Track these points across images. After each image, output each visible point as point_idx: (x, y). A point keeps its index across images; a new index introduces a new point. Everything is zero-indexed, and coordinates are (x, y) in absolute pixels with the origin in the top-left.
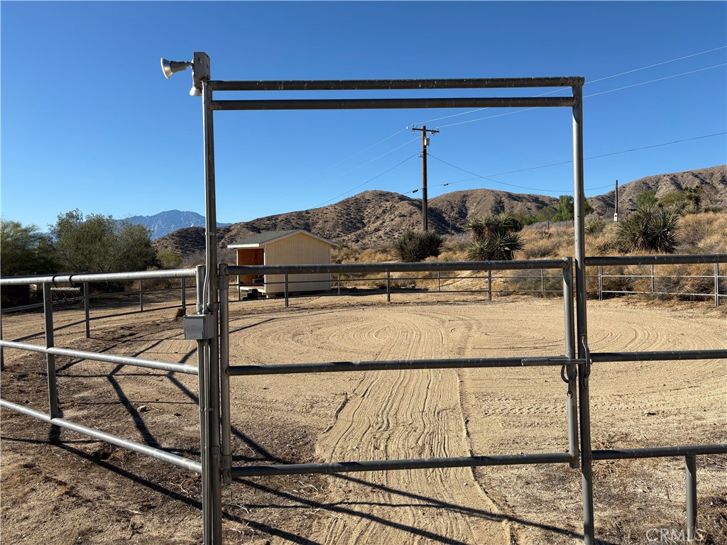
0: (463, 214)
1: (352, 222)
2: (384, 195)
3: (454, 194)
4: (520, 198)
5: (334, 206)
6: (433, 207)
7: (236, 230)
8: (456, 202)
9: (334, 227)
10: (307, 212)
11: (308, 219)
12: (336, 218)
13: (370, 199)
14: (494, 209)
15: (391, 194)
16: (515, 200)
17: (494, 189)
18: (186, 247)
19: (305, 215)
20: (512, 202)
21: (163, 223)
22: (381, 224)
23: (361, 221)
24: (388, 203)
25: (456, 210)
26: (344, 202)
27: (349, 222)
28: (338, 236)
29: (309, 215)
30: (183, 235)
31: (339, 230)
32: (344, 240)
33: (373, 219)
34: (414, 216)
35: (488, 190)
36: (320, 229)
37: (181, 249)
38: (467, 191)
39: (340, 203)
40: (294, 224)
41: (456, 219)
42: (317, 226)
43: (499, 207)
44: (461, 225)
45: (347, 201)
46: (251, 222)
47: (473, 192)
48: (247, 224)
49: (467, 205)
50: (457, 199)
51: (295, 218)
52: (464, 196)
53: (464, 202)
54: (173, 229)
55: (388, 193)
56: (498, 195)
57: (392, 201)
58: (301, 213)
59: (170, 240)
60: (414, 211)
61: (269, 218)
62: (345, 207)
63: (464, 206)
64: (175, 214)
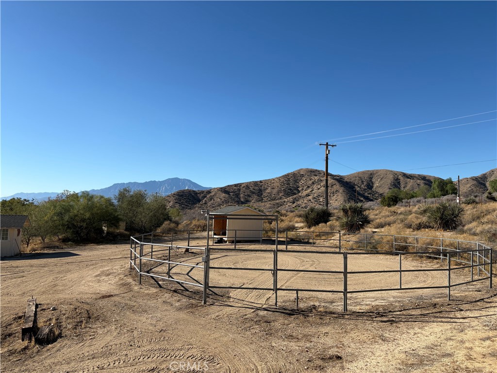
0: (370, 186)
1: (290, 189)
2: (314, 172)
3: (364, 173)
4: (411, 177)
5: (279, 179)
6: (348, 181)
7: (214, 193)
8: (365, 178)
9: (278, 193)
10: (261, 182)
11: (261, 186)
12: (280, 186)
13: (304, 174)
14: (392, 184)
15: (319, 171)
16: (408, 178)
17: (393, 170)
18: (182, 202)
19: (259, 183)
20: (406, 179)
21: (168, 186)
22: (311, 191)
23: (297, 188)
24: (316, 177)
25: (365, 183)
26: (285, 175)
27: (289, 189)
28: (281, 198)
29: (262, 184)
30: (181, 194)
31: (281, 194)
32: (284, 201)
33: (305, 188)
34: (335, 187)
35: (389, 171)
36: (269, 193)
37: (179, 203)
38: (373, 171)
39: (283, 176)
40: (251, 189)
41: (365, 190)
42: (267, 191)
43: (396, 183)
44: (368, 194)
45: (288, 175)
46: (224, 187)
47: (377, 171)
48: (221, 188)
49: (373, 180)
50: (366, 176)
51: (253, 185)
52: (371, 174)
53: (371, 178)
54: (175, 190)
55: (317, 170)
56: (396, 174)
57: (319, 176)
58: (256, 182)
59: (172, 197)
60: (334, 183)
61: (236, 185)
62: (286, 179)
63: (371, 181)
64: (176, 180)
